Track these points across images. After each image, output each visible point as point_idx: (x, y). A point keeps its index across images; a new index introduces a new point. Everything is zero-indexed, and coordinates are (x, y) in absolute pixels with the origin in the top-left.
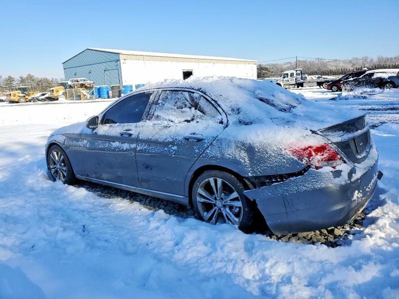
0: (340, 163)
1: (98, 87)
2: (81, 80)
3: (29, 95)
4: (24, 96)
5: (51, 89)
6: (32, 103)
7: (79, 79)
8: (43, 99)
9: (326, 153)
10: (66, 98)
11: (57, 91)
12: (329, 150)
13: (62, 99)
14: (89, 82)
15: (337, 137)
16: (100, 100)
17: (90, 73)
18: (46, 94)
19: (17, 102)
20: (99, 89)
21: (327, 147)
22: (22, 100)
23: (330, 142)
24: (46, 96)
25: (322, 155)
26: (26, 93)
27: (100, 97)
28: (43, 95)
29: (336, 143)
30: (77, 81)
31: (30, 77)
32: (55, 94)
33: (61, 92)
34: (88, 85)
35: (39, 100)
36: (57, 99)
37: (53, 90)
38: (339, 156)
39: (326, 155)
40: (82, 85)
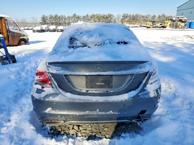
0: (48, 87)
1: (190, 21)
2: (181, 17)
3: (155, 24)
4: (153, 25)
5: (164, 22)
6: (155, 28)
7: (179, 17)
8: (160, 27)
9: (42, 77)
10: (170, 27)
11: (167, 23)
12: (45, 76)
13: (168, 28)
14: (185, 18)
15: (54, 70)
16: (189, 29)
17: (191, 13)
18: (162, 24)
19: (149, 28)
20: (190, 23)
21: (45, 74)
22: (152, 27)
23: (48, 71)
24: (162, 25)
25: (40, 77)
26: (154, 23)
27: (190, 27)
28: (161, 25)
29: (51, 73)
30: (179, 18)
31: (163, 15)
32: (166, 25)
33: (169, 24)
34: (184, 21)
35: (158, 27)
36: (166, 28)
37: (165, 22)
38: (50, 82)
39: (41, 78)
40: (180, 21)
